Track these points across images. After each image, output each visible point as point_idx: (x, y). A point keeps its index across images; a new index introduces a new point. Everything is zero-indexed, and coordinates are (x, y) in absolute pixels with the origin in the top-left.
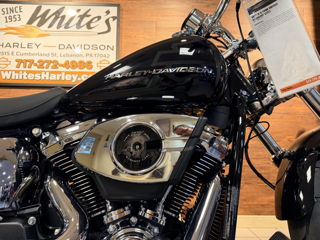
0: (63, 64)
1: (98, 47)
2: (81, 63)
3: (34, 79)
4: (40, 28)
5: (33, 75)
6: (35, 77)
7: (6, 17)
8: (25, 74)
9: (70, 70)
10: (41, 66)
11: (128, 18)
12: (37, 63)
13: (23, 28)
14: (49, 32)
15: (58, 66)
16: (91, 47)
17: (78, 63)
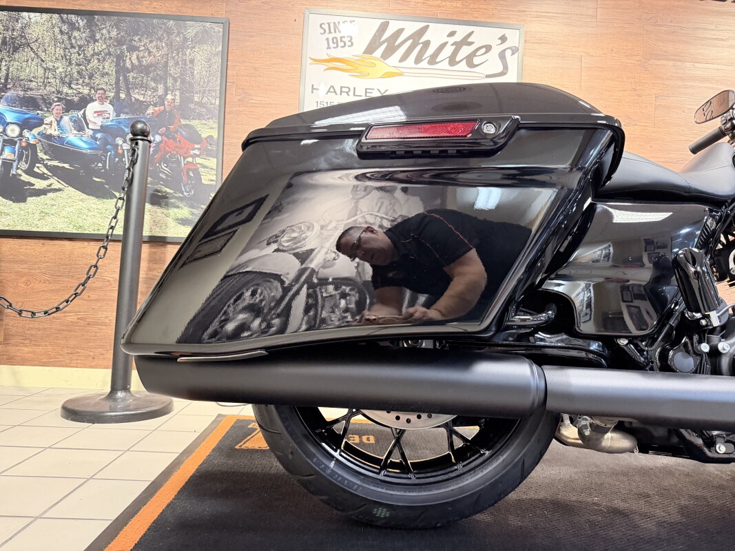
4: (386, 61)
7: (327, 39)
13: (356, 60)
14: (401, 69)
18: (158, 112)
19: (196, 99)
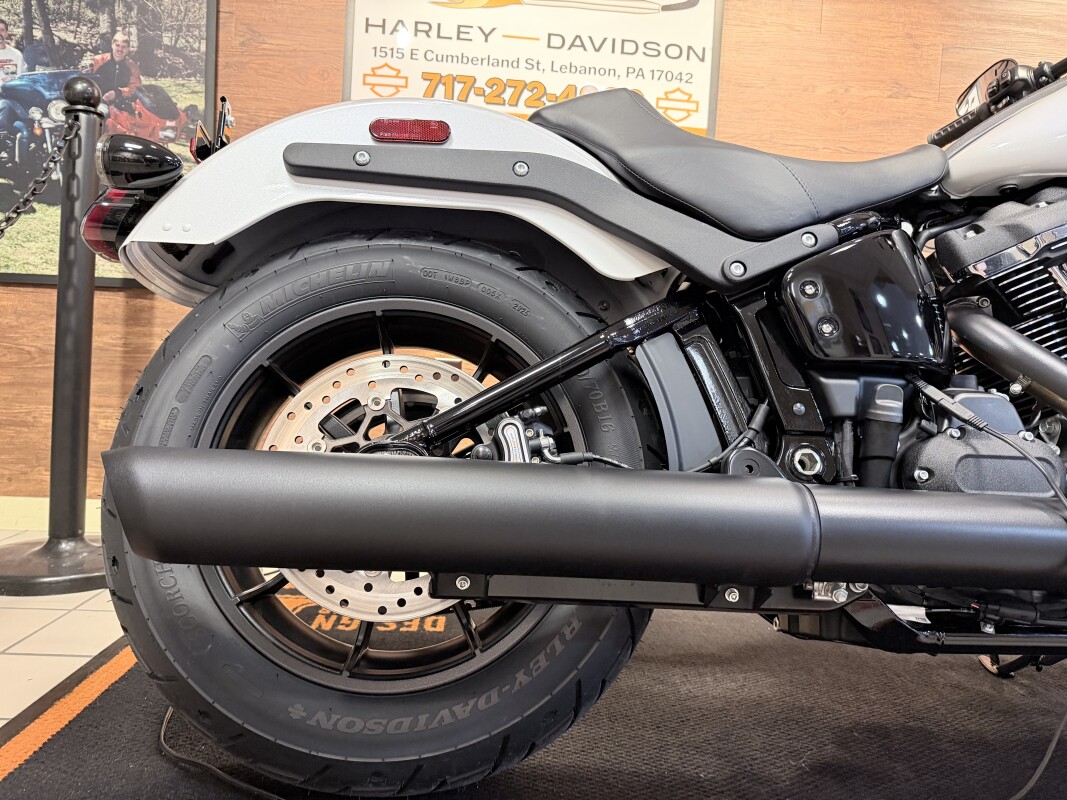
0: (558, 95)
1: (662, 50)
10: (496, 98)
12: (486, 88)
15: (544, 99)
18: (101, 63)
19: (166, 41)
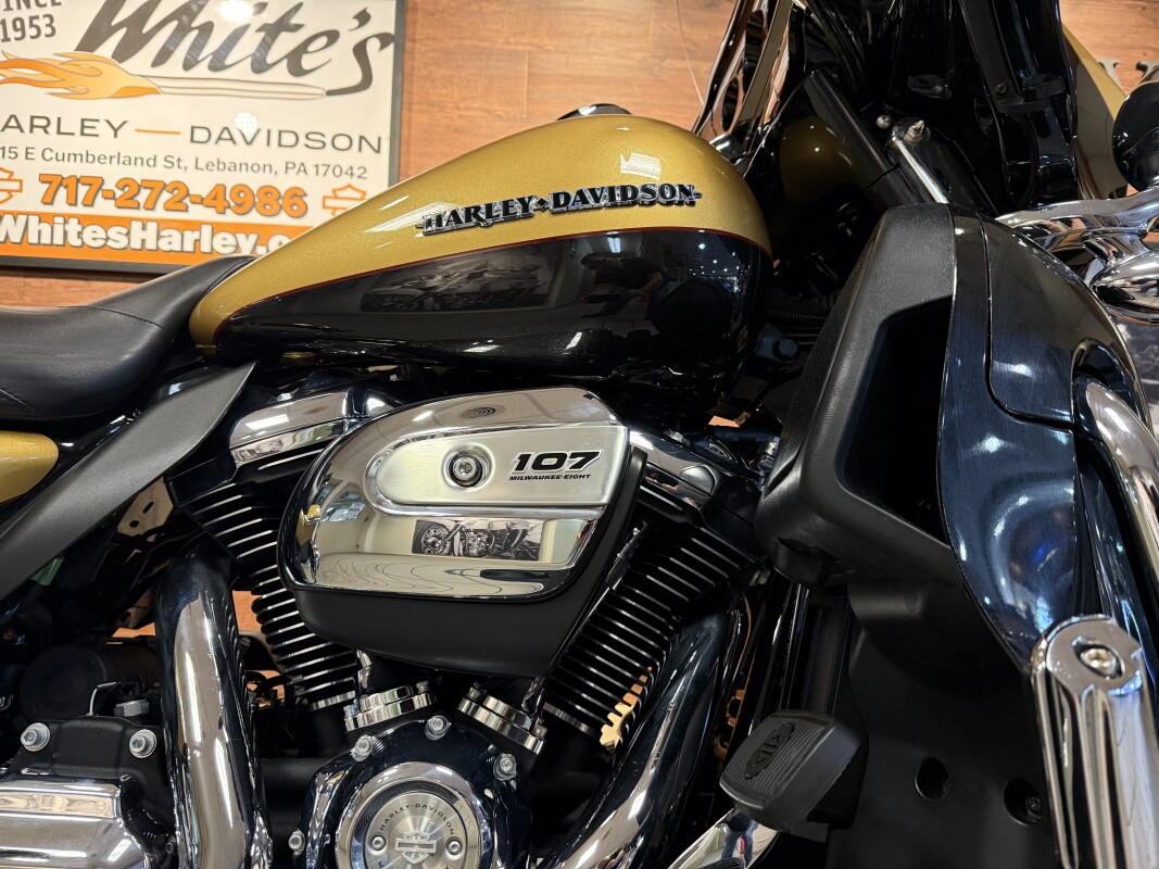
0: (204, 196)
1: (328, 141)
2: (266, 194)
3: (105, 245)
4: (122, 65)
5: (101, 233)
6: (107, 239)
7: (3, 22)
8: (73, 226)
9: (230, 217)
10: (129, 201)
11: (435, 39)
12: (116, 190)
13: (62, 63)
14: (154, 80)
15: (187, 201)
16: (303, 140)
17: (255, 192)
